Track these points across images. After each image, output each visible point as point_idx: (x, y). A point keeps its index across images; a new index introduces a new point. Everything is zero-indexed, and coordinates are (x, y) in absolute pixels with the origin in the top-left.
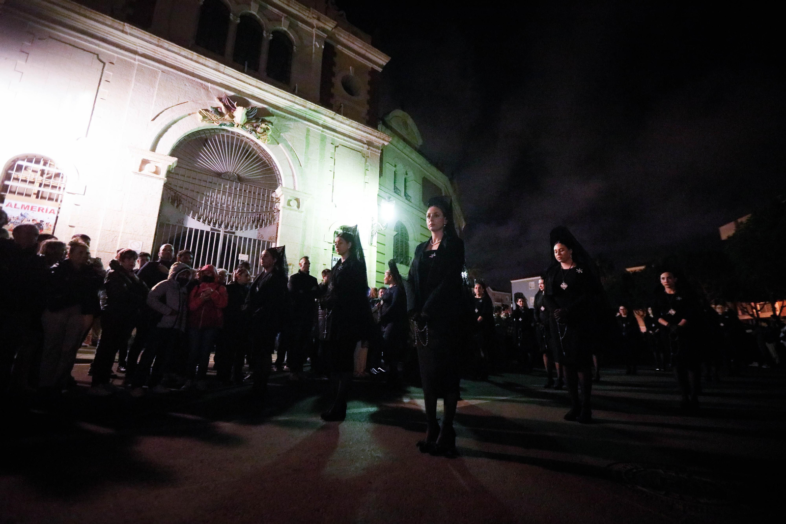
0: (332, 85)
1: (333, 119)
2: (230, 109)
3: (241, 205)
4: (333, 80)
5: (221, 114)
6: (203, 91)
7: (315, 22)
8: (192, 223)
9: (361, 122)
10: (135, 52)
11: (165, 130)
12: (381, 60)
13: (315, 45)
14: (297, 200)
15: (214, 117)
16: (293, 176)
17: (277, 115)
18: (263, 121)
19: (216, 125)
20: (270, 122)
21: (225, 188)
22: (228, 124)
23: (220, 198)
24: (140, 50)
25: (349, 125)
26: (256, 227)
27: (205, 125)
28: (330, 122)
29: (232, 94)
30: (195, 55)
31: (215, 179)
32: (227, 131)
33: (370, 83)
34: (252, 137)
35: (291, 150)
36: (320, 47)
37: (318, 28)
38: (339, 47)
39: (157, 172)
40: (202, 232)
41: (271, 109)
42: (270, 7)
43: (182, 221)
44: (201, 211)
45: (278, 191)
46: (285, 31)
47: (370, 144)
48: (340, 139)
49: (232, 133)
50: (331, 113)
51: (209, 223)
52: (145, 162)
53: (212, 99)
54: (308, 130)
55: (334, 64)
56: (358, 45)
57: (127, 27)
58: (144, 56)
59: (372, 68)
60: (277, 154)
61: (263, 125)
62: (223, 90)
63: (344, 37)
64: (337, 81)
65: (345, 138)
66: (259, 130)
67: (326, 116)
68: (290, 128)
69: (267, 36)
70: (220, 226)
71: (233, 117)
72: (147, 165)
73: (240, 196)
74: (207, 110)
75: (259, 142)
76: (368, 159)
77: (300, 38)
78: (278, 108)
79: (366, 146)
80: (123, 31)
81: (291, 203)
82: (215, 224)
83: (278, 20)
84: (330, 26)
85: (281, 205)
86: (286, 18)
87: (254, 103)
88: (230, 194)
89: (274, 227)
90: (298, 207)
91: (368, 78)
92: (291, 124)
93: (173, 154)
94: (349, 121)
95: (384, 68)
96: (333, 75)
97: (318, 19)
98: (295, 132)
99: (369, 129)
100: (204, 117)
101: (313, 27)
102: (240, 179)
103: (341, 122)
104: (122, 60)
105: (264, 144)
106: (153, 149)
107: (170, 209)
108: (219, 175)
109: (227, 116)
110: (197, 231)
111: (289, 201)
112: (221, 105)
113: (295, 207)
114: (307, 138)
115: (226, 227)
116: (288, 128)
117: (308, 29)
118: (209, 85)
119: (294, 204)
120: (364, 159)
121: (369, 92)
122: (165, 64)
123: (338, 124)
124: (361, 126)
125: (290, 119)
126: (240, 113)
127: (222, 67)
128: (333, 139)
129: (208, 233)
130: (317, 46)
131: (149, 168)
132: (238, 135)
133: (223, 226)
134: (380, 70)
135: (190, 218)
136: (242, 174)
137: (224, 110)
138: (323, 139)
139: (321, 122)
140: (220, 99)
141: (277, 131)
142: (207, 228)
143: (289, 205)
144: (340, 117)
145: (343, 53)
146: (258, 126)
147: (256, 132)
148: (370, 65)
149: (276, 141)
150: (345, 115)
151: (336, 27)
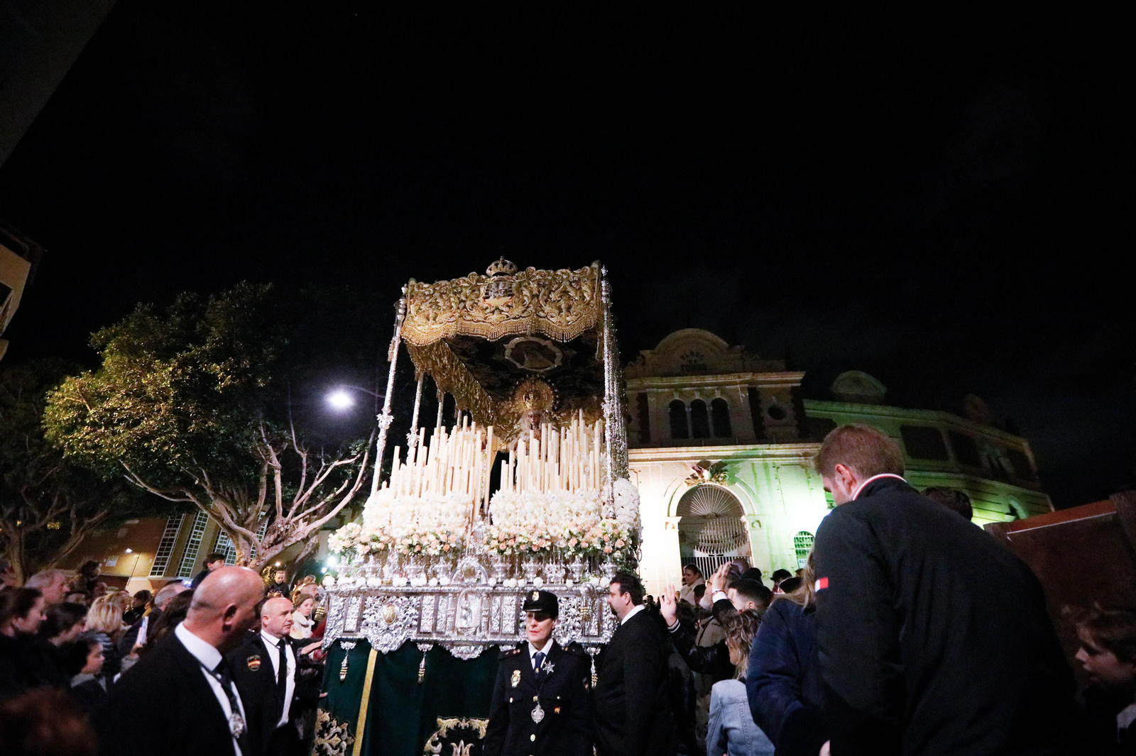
0: (762, 419)
1: (769, 449)
2: (700, 472)
3: (722, 534)
4: (762, 414)
5: (696, 478)
6: (683, 467)
7: (738, 380)
8: (698, 554)
9: (793, 443)
10: (647, 460)
11: (671, 500)
12: (798, 376)
13: (742, 396)
14: (758, 521)
15: (692, 481)
16: (751, 503)
17: (729, 463)
18: (722, 472)
19: (695, 486)
20: (726, 470)
21: (710, 525)
22: (701, 482)
23: (709, 532)
24: (650, 458)
25: (783, 449)
26: (735, 547)
27: (690, 487)
28: (767, 452)
29: (699, 461)
30: (675, 449)
31: (703, 520)
32: (702, 486)
33: (793, 401)
34: (718, 484)
35: (743, 484)
36: (745, 395)
37: (741, 383)
38: (760, 386)
39: (673, 528)
40: (704, 558)
41: (724, 460)
42: (706, 388)
43: (692, 554)
44: (700, 545)
45: (743, 519)
46: (720, 398)
47: (806, 455)
48: (779, 461)
49: (705, 485)
50: (767, 446)
51: (707, 551)
52: (667, 523)
53: (688, 469)
54: (753, 464)
55: (760, 401)
56: (774, 377)
57: (643, 450)
58: (652, 460)
59: (792, 388)
60: (736, 490)
61: (722, 475)
62: (693, 461)
63: (760, 377)
64: (766, 415)
65: (783, 458)
66: (720, 479)
67: (763, 449)
68: (740, 469)
69: (709, 409)
70: (713, 551)
71: (703, 477)
72: (668, 526)
73: (720, 529)
74: (688, 479)
75: (722, 486)
76: (808, 468)
77: (730, 397)
78: (728, 457)
79: (802, 458)
80: (641, 453)
81: (754, 525)
82: (710, 551)
83: (713, 393)
84: (748, 377)
85: (748, 527)
86: (717, 389)
87: (714, 461)
88: (714, 529)
89: (747, 545)
90: (760, 526)
91: (790, 397)
92: (740, 465)
93: (678, 514)
94: (781, 446)
95: (801, 381)
96: (761, 410)
97: (739, 378)
98: (744, 470)
99: (801, 445)
100: (688, 484)
101: (736, 383)
102: (717, 516)
103: (777, 449)
104: (643, 467)
105: (726, 487)
106: (669, 516)
107: (687, 549)
108: (704, 517)
109: (700, 478)
110: (701, 558)
111: (753, 523)
112: (695, 472)
113: (758, 527)
114: (754, 470)
115: (717, 552)
116: (738, 470)
117: (735, 387)
118: (686, 461)
119: (756, 525)
120: (804, 470)
121: (794, 409)
122: (661, 460)
123: (774, 451)
124: (793, 445)
125: (738, 462)
126: (706, 474)
127: (690, 449)
128: (774, 463)
129: (707, 558)
130: (743, 396)
131: (670, 526)
132: (709, 485)
133: (715, 552)
134: (799, 385)
135: (696, 550)
136: (719, 512)
137: (697, 475)
138: (766, 466)
139: (760, 454)
140: (693, 468)
141: (732, 476)
142: (706, 555)
143: (753, 526)
144: (774, 446)
145: (765, 389)
146: (719, 477)
147: (718, 481)
148: (790, 385)
149: (732, 482)
150: (778, 443)
151: (753, 374)
